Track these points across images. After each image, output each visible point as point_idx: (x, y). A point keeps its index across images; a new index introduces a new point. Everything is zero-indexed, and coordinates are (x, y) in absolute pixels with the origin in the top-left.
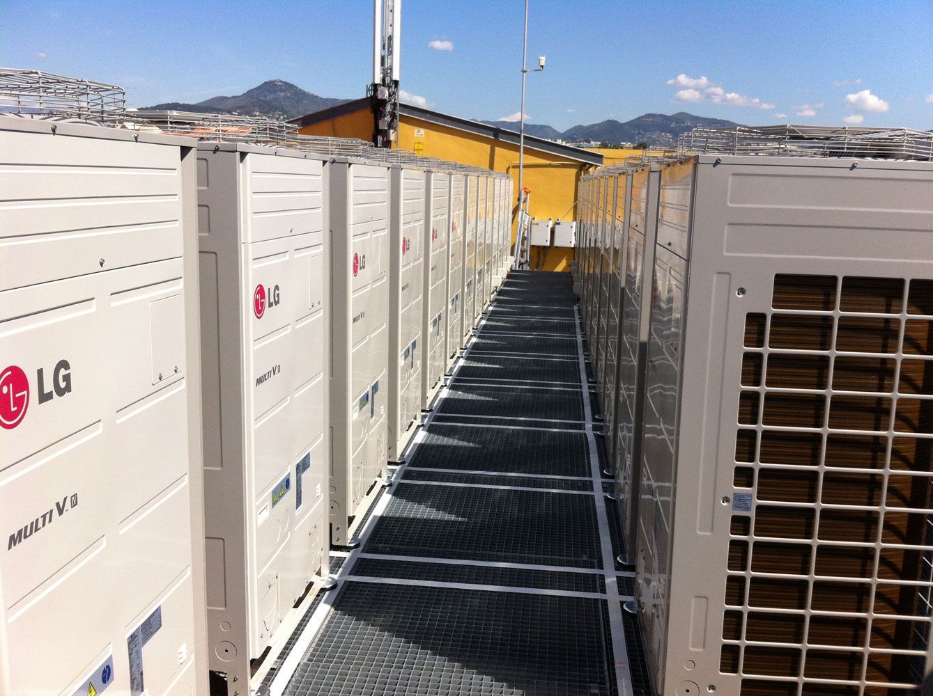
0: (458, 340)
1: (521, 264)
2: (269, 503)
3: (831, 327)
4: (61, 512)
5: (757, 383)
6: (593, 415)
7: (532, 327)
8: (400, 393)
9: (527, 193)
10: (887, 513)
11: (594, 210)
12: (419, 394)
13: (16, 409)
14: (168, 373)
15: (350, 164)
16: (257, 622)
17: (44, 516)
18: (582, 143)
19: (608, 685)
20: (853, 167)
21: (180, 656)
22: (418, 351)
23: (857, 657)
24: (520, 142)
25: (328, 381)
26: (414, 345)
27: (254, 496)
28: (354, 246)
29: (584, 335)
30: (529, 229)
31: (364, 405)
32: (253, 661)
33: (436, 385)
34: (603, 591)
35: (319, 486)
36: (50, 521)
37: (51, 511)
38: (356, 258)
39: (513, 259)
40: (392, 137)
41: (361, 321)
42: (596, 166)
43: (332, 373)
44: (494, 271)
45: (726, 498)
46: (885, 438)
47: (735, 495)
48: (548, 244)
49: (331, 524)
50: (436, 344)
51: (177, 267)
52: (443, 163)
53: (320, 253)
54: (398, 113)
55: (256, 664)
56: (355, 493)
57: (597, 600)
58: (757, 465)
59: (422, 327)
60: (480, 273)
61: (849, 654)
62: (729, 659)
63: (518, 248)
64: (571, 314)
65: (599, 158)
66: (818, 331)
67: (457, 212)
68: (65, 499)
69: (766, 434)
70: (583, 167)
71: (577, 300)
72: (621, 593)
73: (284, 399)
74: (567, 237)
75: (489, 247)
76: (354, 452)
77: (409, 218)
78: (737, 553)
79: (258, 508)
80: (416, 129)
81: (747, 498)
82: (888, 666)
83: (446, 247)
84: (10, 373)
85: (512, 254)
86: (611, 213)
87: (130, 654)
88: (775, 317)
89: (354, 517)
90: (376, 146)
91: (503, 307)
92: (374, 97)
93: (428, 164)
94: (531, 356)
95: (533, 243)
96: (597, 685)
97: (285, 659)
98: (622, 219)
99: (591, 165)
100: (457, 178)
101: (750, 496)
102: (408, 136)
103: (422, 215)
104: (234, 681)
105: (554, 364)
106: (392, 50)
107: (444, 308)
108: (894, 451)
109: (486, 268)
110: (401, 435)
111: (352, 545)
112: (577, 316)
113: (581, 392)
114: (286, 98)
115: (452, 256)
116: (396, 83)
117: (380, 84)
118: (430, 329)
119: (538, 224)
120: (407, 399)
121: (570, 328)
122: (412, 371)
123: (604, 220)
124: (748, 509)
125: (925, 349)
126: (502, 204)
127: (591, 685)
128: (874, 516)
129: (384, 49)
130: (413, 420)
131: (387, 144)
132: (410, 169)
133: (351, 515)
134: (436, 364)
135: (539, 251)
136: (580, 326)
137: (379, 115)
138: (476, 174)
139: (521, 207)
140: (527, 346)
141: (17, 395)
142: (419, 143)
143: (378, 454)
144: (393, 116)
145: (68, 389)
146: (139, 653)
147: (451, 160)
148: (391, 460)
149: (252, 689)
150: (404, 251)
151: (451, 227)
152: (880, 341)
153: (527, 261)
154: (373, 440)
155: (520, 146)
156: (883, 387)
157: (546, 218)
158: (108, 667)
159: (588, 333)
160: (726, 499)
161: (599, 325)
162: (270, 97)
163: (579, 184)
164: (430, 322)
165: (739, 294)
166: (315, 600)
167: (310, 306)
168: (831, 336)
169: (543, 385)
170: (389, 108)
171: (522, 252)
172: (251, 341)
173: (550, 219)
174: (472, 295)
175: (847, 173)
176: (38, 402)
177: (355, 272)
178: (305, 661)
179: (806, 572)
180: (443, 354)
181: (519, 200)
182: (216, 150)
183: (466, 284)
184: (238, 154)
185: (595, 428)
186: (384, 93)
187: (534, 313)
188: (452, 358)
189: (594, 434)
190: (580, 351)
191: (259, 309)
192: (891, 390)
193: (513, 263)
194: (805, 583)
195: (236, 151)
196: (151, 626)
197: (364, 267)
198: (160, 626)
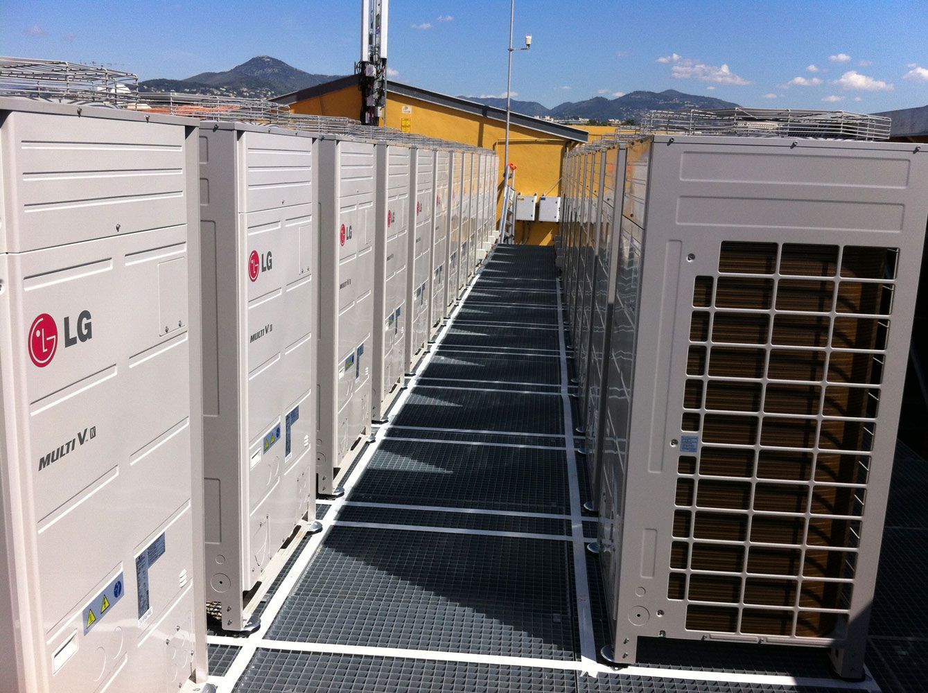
0: (442, 309)
1: (506, 238)
2: (261, 449)
3: (771, 289)
4: (82, 442)
5: (705, 338)
6: (569, 378)
7: (512, 298)
8: (384, 357)
9: (512, 169)
10: (820, 454)
11: (576, 185)
12: (402, 358)
13: (46, 350)
14: (173, 326)
15: (338, 141)
16: (249, 557)
17: (68, 444)
18: (570, 120)
19: (569, 615)
20: (794, 146)
21: (181, 580)
22: (402, 319)
23: (791, 585)
24: (506, 119)
25: (316, 343)
26: (398, 312)
27: (247, 441)
28: (341, 217)
29: (564, 306)
30: (515, 205)
31: (350, 366)
32: (245, 593)
33: (419, 352)
34: (570, 533)
35: (307, 437)
36: (73, 449)
37: (74, 440)
38: (343, 228)
39: (498, 233)
40: (380, 113)
41: (347, 287)
42: (581, 143)
43: (319, 336)
44: (479, 244)
45: (675, 440)
46: (819, 387)
47: (683, 438)
48: (533, 219)
49: (317, 475)
50: (420, 312)
51: (180, 233)
52: (429, 140)
53: (309, 223)
54: (386, 90)
55: (248, 596)
56: (340, 446)
57: (563, 541)
58: (703, 411)
59: (406, 297)
60: (464, 246)
61: (785, 582)
62: (676, 586)
63: (504, 222)
64: (553, 285)
65: (584, 135)
66: (761, 292)
67: (441, 187)
68: (86, 430)
69: (711, 383)
70: (567, 144)
71: (559, 272)
72: (585, 535)
73: (275, 356)
74: (552, 213)
75: (474, 221)
76: (339, 409)
77: (394, 192)
78: (684, 491)
79: (251, 452)
80: (403, 106)
81: (694, 440)
82: (820, 593)
83: (430, 220)
84: (42, 319)
85: (498, 229)
86: (589, 188)
87: (138, 574)
88: (721, 279)
89: (339, 469)
90: (364, 123)
91: (487, 279)
92: (362, 74)
93: (413, 141)
94: (509, 325)
95: (518, 218)
96: (559, 615)
97: (274, 593)
98: (597, 194)
99: (577, 142)
100: (443, 155)
101: (697, 438)
102: (395, 113)
103: (407, 189)
104: (228, 610)
105: (531, 332)
106: (380, 28)
107: (428, 279)
108: (827, 399)
109: (470, 241)
110: (385, 395)
111: (337, 494)
112: (558, 287)
113: (559, 358)
114: (273, 74)
115: (436, 229)
116: (384, 61)
117: (368, 62)
118: (414, 298)
119: (523, 199)
120: (391, 364)
121: (551, 299)
122: (396, 336)
123: (584, 195)
124: (694, 450)
125: (858, 308)
126: (488, 179)
127: (554, 614)
128: (809, 457)
129: (372, 27)
130: (396, 383)
131: (375, 121)
132: (396, 145)
133: (336, 467)
134: (420, 332)
135: (524, 226)
136: (562, 298)
137: (366, 92)
138: (462, 150)
139: (507, 183)
140: (505, 316)
141: (48, 339)
142: (406, 120)
143: (363, 412)
144: (381, 93)
145: (89, 336)
146: (145, 573)
147: (438, 137)
148: (375, 419)
149: (244, 618)
150: (389, 223)
151: (436, 201)
152: (817, 301)
153: (512, 235)
154: (358, 400)
155: (506, 123)
156: (819, 342)
157: (531, 193)
158: (119, 582)
159: (568, 304)
160: (675, 442)
161: (577, 296)
162: (257, 73)
163: (564, 159)
164: (414, 291)
165: (689, 259)
166: (302, 542)
167: (300, 272)
168: (771, 297)
169: (519, 351)
170: (376, 86)
171: (508, 226)
172: (246, 301)
173: (535, 195)
174: (456, 267)
175: (788, 151)
176: (64, 345)
177: (342, 241)
178: (293, 595)
179: (746, 507)
180: (427, 323)
181: (505, 175)
182: (216, 129)
183: (450, 256)
184: (235, 132)
185: (570, 391)
186: (372, 71)
187: (515, 285)
188: (435, 326)
189: (569, 396)
190: (560, 320)
191: (253, 273)
192: (825, 344)
193: (498, 237)
194: (745, 517)
195: (234, 130)
196: (156, 551)
197: (350, 237)
198: (164, 551)
